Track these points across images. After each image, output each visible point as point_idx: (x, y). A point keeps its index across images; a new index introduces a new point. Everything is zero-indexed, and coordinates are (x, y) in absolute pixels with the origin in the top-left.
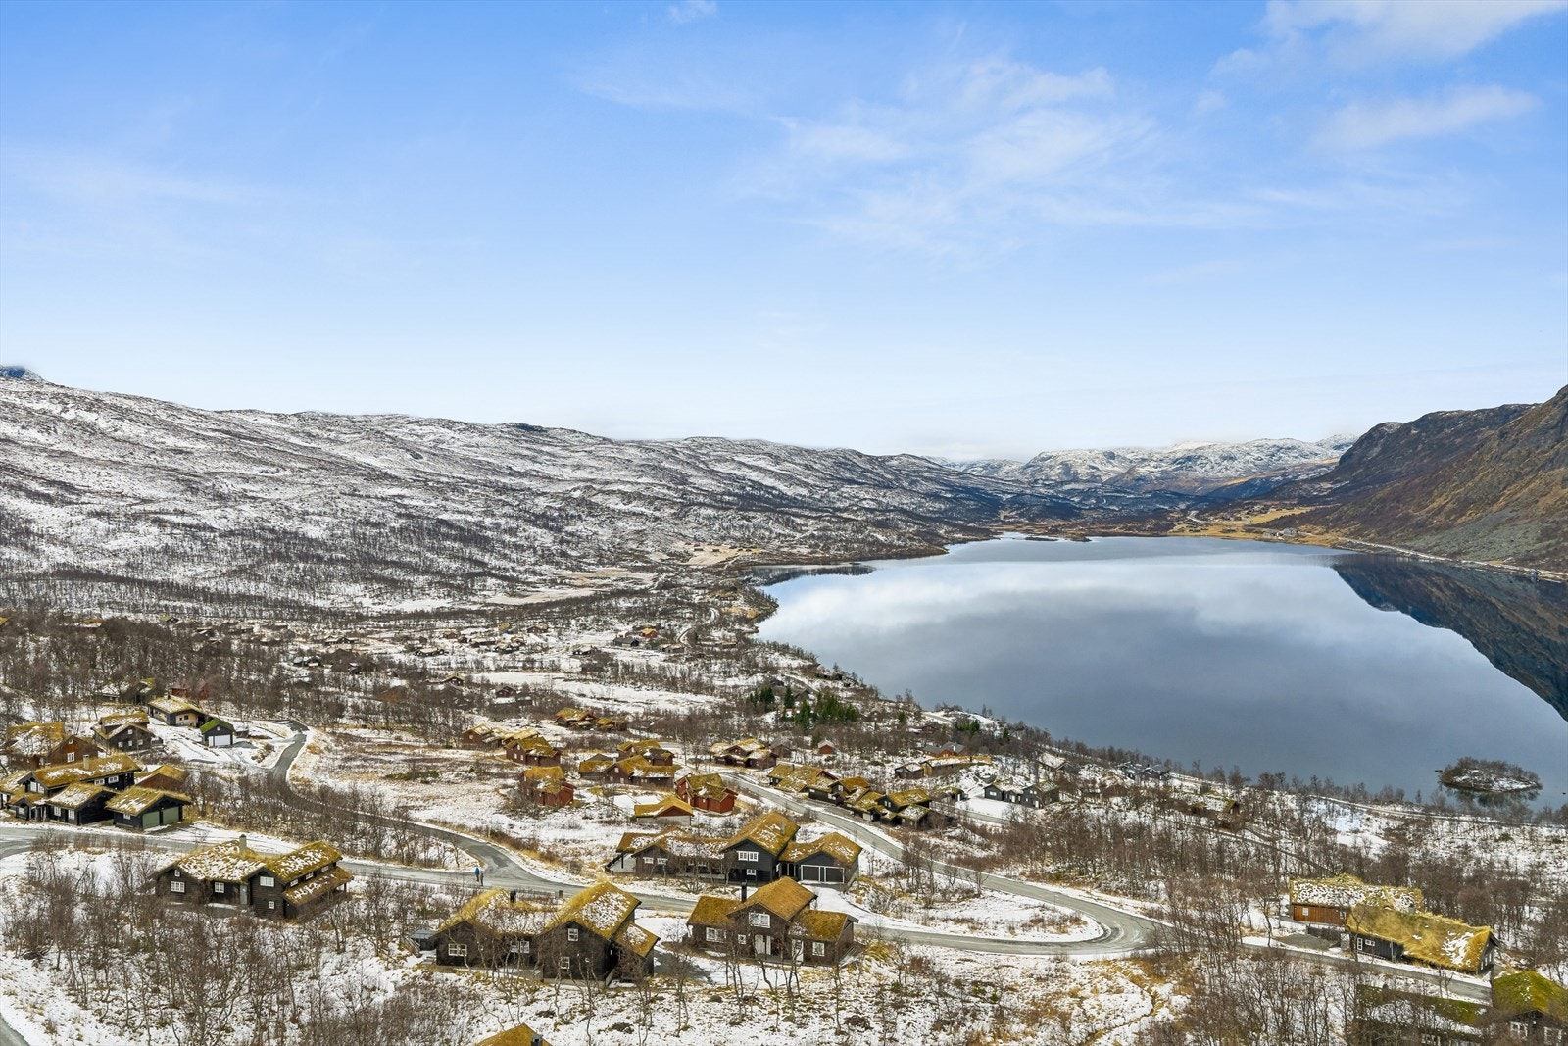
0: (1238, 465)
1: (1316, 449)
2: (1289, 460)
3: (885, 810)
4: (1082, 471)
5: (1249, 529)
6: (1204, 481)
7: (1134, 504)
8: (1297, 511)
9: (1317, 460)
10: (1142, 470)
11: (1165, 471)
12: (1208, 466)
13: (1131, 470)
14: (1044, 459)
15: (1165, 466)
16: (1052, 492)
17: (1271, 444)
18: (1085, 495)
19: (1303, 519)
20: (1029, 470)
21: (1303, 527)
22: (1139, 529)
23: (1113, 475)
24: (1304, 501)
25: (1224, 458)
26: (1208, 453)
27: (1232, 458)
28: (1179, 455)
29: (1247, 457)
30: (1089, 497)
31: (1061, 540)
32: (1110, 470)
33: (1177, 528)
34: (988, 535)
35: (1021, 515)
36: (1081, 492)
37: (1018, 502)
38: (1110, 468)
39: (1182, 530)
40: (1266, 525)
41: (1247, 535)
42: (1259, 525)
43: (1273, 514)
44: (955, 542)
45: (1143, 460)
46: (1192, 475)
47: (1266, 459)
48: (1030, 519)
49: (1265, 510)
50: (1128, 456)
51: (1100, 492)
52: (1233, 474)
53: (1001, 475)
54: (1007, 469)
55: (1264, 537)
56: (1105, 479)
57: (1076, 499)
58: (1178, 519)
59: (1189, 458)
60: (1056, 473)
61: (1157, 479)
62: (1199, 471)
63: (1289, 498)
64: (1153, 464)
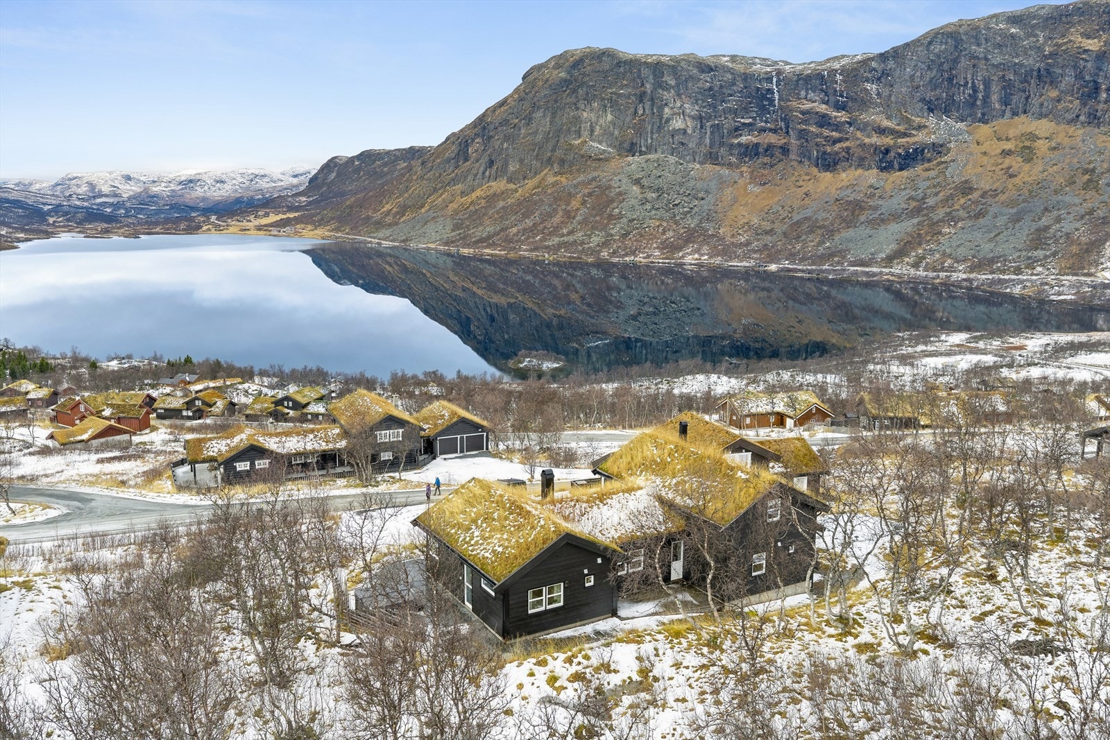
0: (228, 187)
1: (281, 177)
2: (264, 184)
4: (106, 189)
5: (259, 228)
6: (204, 199)
7: (156, 214)
8: (291, 215)
9: (280, 184)
10: (155, 189)
11: (173, 191)
12: (206, 188)
13: (146, 190)
14: (70, 179)
15: (173, 187)
16: (86, 204)
17: (250, 172)
18: (116, 206)
19: (297, 221)
20: (59, 187)
21: (298, 226)
22: (175, 229)
23: (131, 193)
24: (291, 209)
25: (218, 182)
26: (204, 177)
27: (222, 182)
28: (183, 178)
29: (234, 182)
30: (119, 208)
31: (115, 238)
32: (128, 190)
33: (205, 228)
34: (48, 235)
35: (68, 220)
36: (112, 205)
37: (57, 209)
38: (128, 187)
39: (209, 230)
40: (271, 225)
41: (259, 232)
42: (266, 225)
43: (273, 218)
44: (19, 240)
45: (154, 182)
46: (194, 194)
47: (247, 183)
48: (77, 223)
49: (267, 215)
50: (143, 179)
51: (128, 204)
52: (224, 192)
53: (34, 188)
54: (38, 186)
55: (272, 233)
56: (125, 195)
57: (108, 210)
58: (204, 222)
59: (191, 181)
60: (84, 189)
61: (168, 196)
62: (199, 192)
63: (280, 207)
64: (163, 184)
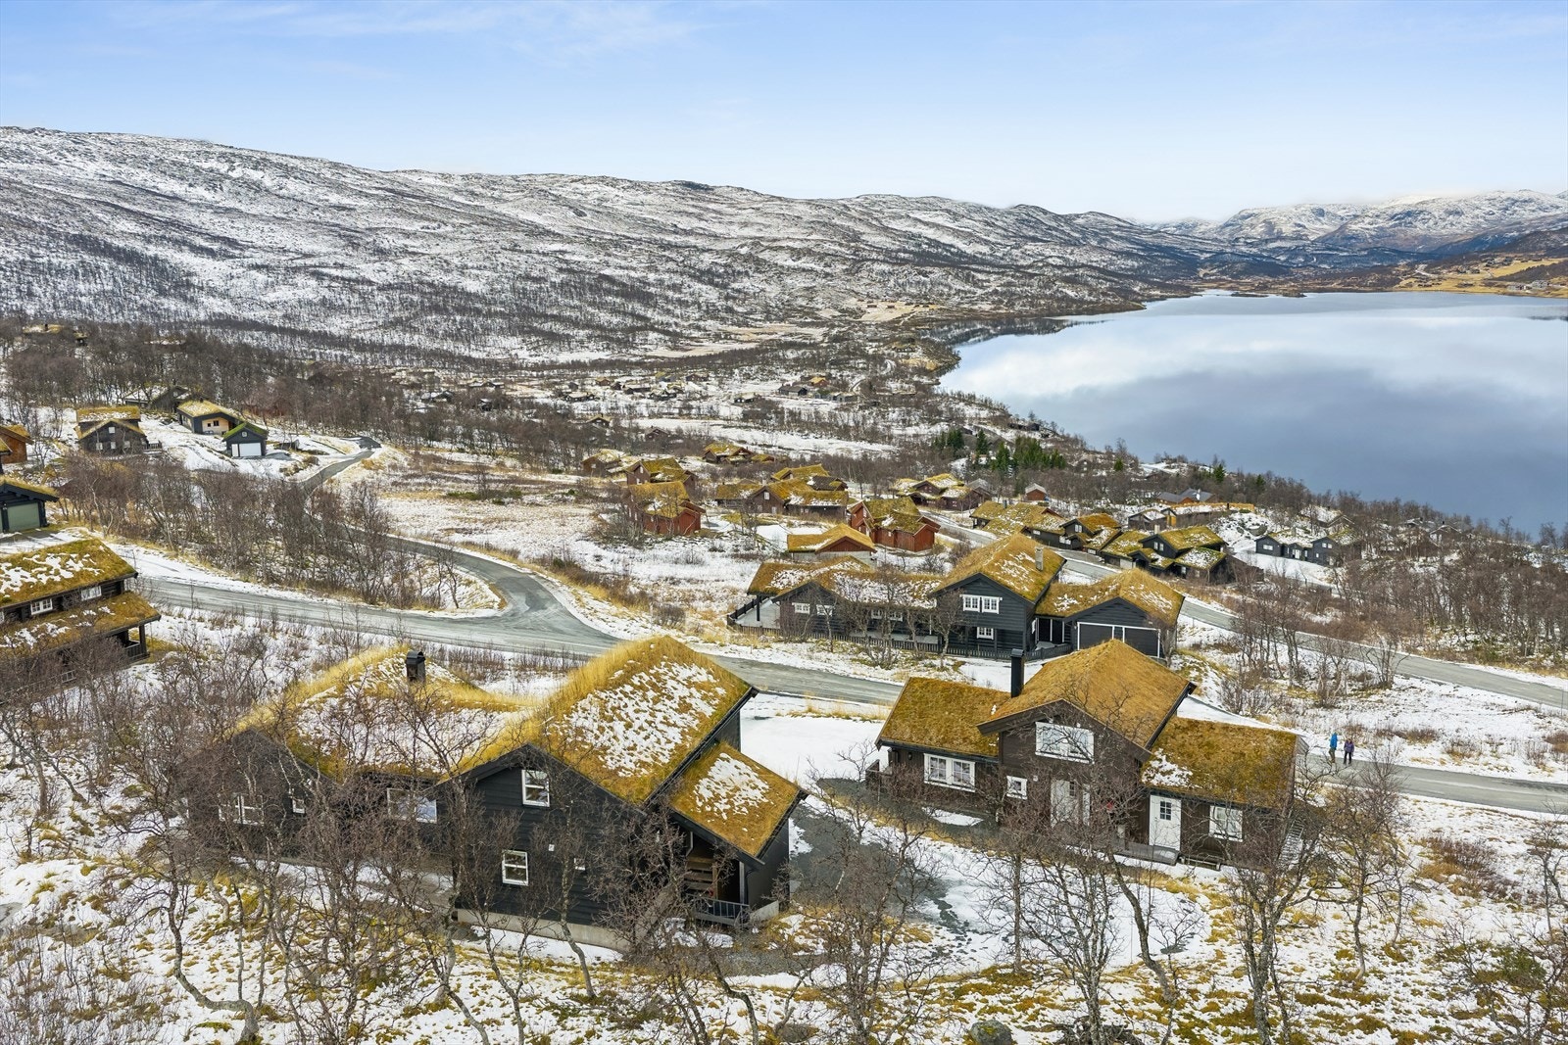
0: (1466, 220)
1: (1557, 201)
2: (1526, 214)
3: (1154, 556)
4: (1287, 229)
5: (1489, 283)
6: (1425, 239)
7: (1347, 262)
8: (1546, 263)
9: (1554, 212)
10: (1355, 227)
11: (1381, 229)
12: (1431, 223)
13: (1342, 227)
14: (1244, 218)
15: (1381, 223)
16: (1255, 250)
17: (1504, 196)
18: (1293, 253)
19: (1555, 270)
20: (1228, 229)
21: (1556, 280)
22: (1359, 285)
23: (1322, 234)
24: (1551, 252)
25: (1450, 213)
26: (1429, 207)
27: (1458, 213)
28: (1398, 210)
29: (1477, 212)
30: (1297, 255)
31: (1272, 296)
32: (1317, 229)
33: (1404, 282)
34: (1188, 292)
35: (1223, 273)
36: (1288, 250)
37: (1217, 259)
38: (1318, 225)
39: (1410, 285)
40: (1510, 278)
41: (1488, 289)
42: (1501, 279)
43: (1517, 267)
44: (1151, 299)
45: (1356, 216)
46: (1411, 232)
47: (1498, 213)
48: (1233, 277)
49: (1508, 262)
50: (1341, 213)
51: (1310, 250)
52: (1461, 228)
53: (1197, 233)
54: (1203, 228)
55: (1509, 290)
56: (1312, 238)
57: (1282, 258)
58: (1405, 273)
59: (1409, 214)
60: (1258, 231)
61: (1372, 236)
62: (1420, 228)
63: (1534, 249)
64: (1367, 220)
